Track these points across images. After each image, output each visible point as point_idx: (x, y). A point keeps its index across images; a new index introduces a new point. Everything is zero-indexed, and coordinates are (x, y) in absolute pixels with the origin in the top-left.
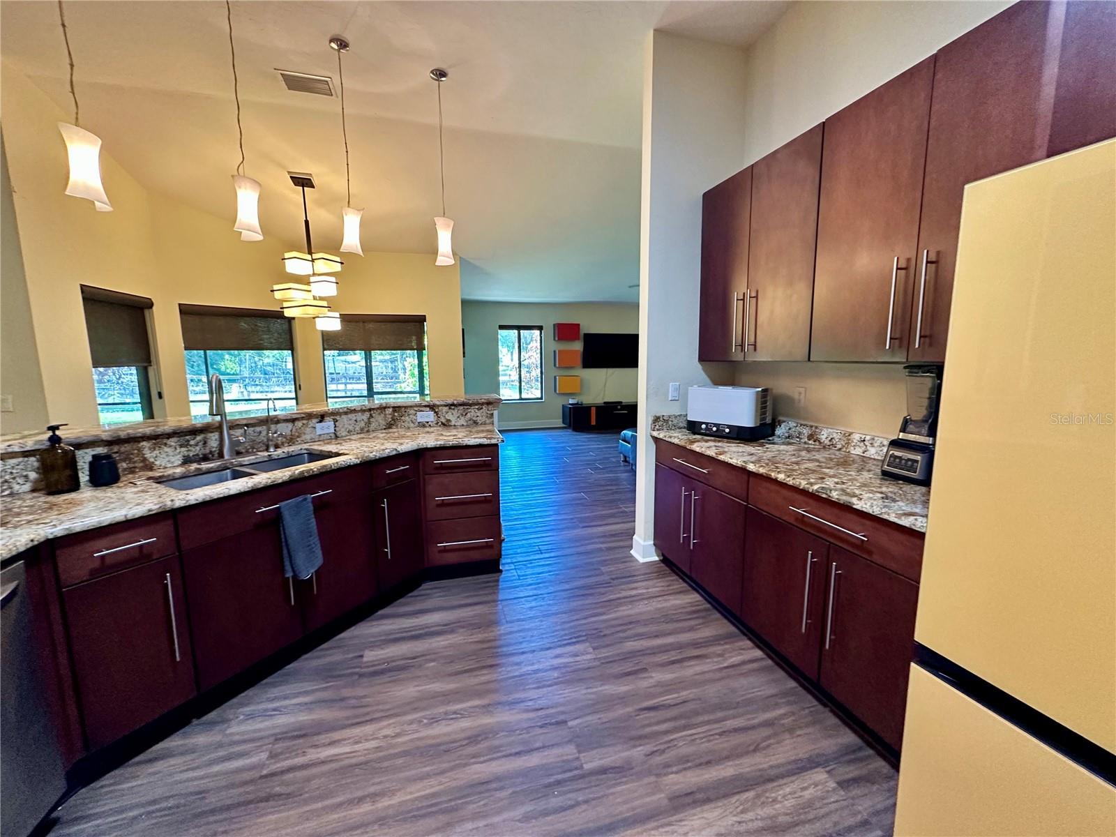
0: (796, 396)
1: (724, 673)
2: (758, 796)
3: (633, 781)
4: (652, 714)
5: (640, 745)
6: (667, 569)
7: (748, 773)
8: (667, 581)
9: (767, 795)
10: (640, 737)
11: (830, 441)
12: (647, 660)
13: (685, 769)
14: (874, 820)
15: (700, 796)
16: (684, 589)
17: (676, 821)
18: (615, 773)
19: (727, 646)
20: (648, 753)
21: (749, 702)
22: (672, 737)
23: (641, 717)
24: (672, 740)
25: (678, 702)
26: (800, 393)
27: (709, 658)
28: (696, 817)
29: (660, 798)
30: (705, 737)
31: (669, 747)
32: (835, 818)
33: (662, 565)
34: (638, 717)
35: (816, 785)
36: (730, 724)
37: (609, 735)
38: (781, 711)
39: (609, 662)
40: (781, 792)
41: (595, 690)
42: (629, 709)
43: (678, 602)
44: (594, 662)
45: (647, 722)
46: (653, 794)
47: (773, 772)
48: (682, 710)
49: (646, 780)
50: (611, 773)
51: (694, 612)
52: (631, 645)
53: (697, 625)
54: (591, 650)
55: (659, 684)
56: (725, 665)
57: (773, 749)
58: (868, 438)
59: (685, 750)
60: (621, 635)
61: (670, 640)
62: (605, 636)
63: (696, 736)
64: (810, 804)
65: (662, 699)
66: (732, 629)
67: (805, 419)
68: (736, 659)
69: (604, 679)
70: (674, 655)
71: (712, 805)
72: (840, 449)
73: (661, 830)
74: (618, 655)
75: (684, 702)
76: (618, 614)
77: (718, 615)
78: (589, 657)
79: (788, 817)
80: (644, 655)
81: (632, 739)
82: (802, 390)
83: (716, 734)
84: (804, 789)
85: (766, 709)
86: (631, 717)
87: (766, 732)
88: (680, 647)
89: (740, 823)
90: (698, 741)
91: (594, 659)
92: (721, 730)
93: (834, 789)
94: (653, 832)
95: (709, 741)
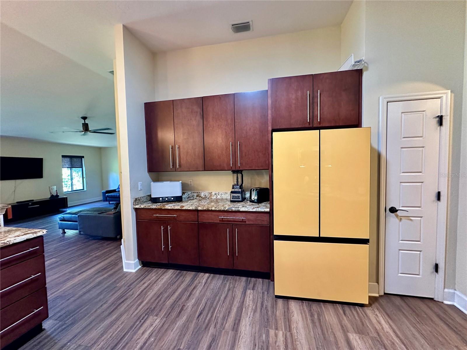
0: (190, 183)
1: (206, 287)
2: (245, 308)
3: (220, 338)
4: (202, 316)
5: (210, 327)
6: (149, 268)
7: (238, 305)
8: (155, 272)
9: (246, 305)
10: (207, 325)
11: (205, 196)
12: (180, 302)
13: (227, 320)
14: (263, 291)
15: (237, 322)
16: (163, 272)
17: (240, 334)
18: (213, 342)
19: (198, 279)
20: (214, 327)
21: (220, 288)
22: (215, 316)
23: (200, 320)
24: (215, 317)
25: (204, 306)
26: (191, 182)
27: (197, 286)
28: (242, 327)
29: (231, 333)
30: (221, 307)
31: (217, 319)
32: (259, 297)
33: (145, 268)
34: (200, 321)
35: (250, 294)
36: (222, 298)
37: (198, 335)
38: (228, 285)
39: (168, 315)
40: (248, 302)
41: (176, 328)
42: (194, 321)
43: (167, 277)
44: (163, 320)
45: (203, 319)
46: (228, 334)
47: (242, 300)
48: (208, 306)
49: (223, 334)
50: (213, 344)
51: (176, 276)
52: (169, 303)
53: (182, 279)
54: (156, 318)
55: (194, 306)
56: (204, 284)
57: (236, 294)
58: (217, 193)
59: (221, 316)
60: (161, 302)
61: (180, 290)
62: (154, 308)
63: (219, 309)
64: (254, 299)
65: (199, 309)
66: (194, 273)
67: (194, 190)
68: (204, 281)
69: (174, 322)
70: (187, 294)
71: (241, 321)
72: (208, 198)
73: (240, 340)
74: (168, 310)
75: (206, 303)
76: (149, 297)
77: (185, 272)
78: (158, 320)
79: (254, 306)
80: (177, 302)
81: (206, 328)
82: (192, 181)
83: (222, 304)
84: (250, 297)
85: (225, 287)
86: (197, 323)
87: (230, 292)
88: (185, 290)
89: (249, 317)
90: (221, 310)
91: (161, 319)
92: (222, 301)
93: (253, 292)
94: (239, 343)
95: (223, 307)
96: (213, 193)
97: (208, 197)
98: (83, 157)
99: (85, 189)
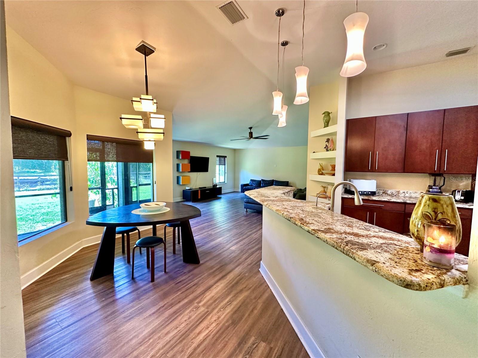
11: (392, 193)
58: (405, 192)
96: (401, 192)
97: (395, 194)
98: (226, 157)
99: (226, 182)
